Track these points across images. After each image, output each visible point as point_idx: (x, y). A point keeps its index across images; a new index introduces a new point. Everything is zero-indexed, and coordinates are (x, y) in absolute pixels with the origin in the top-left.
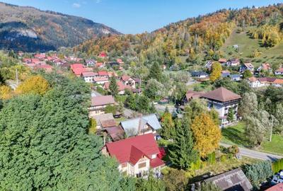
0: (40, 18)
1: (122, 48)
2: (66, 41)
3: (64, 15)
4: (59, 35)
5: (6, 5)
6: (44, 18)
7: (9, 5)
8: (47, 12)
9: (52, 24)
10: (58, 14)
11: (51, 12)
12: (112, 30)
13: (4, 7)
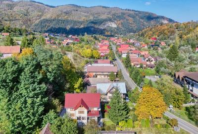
0: (120, 14)
1: (169, 34)
2: (135, 29)
3: (136, 11)
4: (130, 25)
5: (103, 7)
6: (123, 14)
7: (105, 7)
8: (126, 10)
9: (127, 18)
10: (133, 11)
11: (129, 10)
12: (170, 20)
13: (102, 9)
